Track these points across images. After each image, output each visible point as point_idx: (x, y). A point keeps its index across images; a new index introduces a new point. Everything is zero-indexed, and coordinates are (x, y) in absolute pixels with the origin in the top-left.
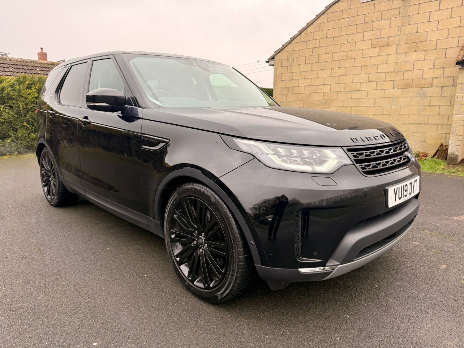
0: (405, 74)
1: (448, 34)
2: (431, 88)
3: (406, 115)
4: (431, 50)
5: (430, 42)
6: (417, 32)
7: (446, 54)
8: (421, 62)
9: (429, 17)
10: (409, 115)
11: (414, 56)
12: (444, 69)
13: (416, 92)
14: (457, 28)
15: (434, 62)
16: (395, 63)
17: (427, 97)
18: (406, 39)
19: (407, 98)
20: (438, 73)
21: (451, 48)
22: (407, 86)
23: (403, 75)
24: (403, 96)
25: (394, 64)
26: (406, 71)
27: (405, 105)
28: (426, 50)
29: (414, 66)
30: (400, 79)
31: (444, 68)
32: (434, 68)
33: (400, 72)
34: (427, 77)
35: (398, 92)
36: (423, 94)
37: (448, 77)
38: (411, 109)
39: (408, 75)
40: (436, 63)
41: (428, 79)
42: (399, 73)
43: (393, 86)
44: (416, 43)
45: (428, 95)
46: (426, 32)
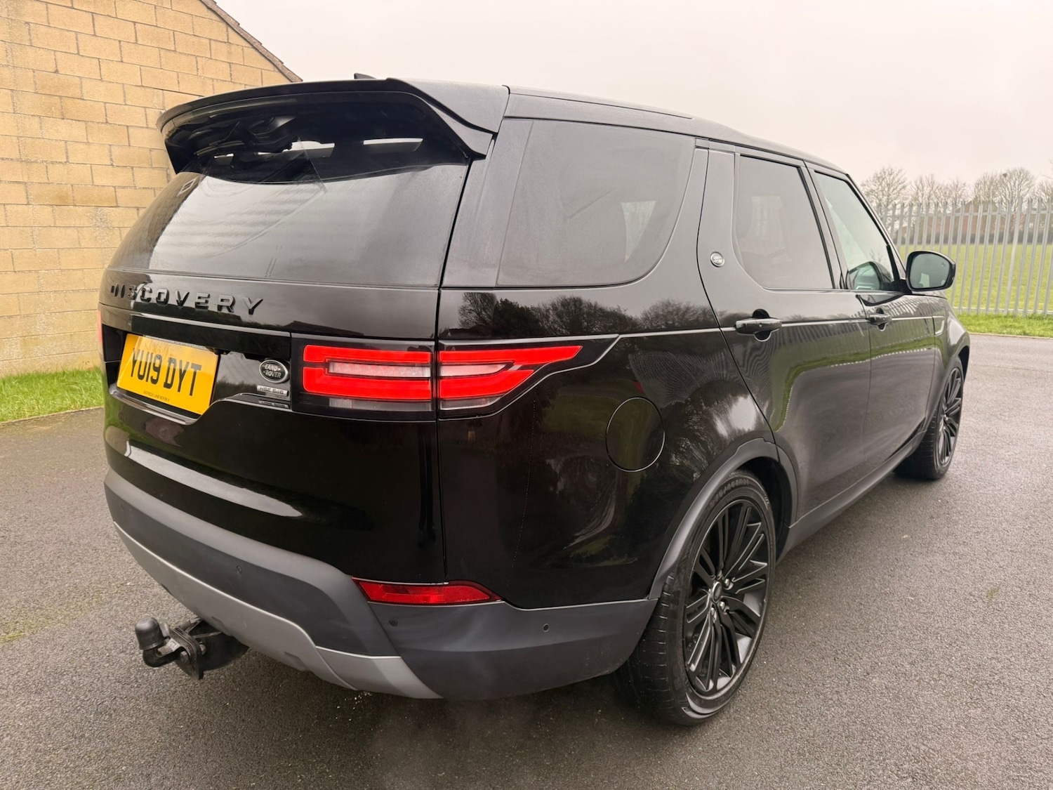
0: (50, 171)
1: (125, 96)
2: (117, 209)
3: (76, 270)
4: (98, 123)
5: (92, 103)
6: (57, 72)
7: (129, 139)
8: (82, 146)
9: (77, 43)
10: (82, 269)
11: (63, 130)
12: (133, 170)
13: (87, 216)
14: (139, 88)
15: (110, 151)
16: (18, 137)
17: (113, 228)
18: (32, 81)
19: (69, 231)
20: (123, 177)
21: (136, 127)
22: (62, 201)
23: (47, 172)
24: (57, 225)
25: (15, 140)
26: (52, 163)
27: (69, 247)
28: (88, 121)
29: (67, 153)
30: (41, 181)
31: (132, 168)
32: (112, 165)
33: (36, 162)
34: (103, 183)
35: (45, 214)
36: (103, 222)
37: (143, 188)
38: (84, 256)
39: (57, 173)
40: (113, 154)
41: (106, 188)
42: (36, 165)
43: (27, 198)
44: (61, 97)
45: (115, 224)
46: (78, 79)
